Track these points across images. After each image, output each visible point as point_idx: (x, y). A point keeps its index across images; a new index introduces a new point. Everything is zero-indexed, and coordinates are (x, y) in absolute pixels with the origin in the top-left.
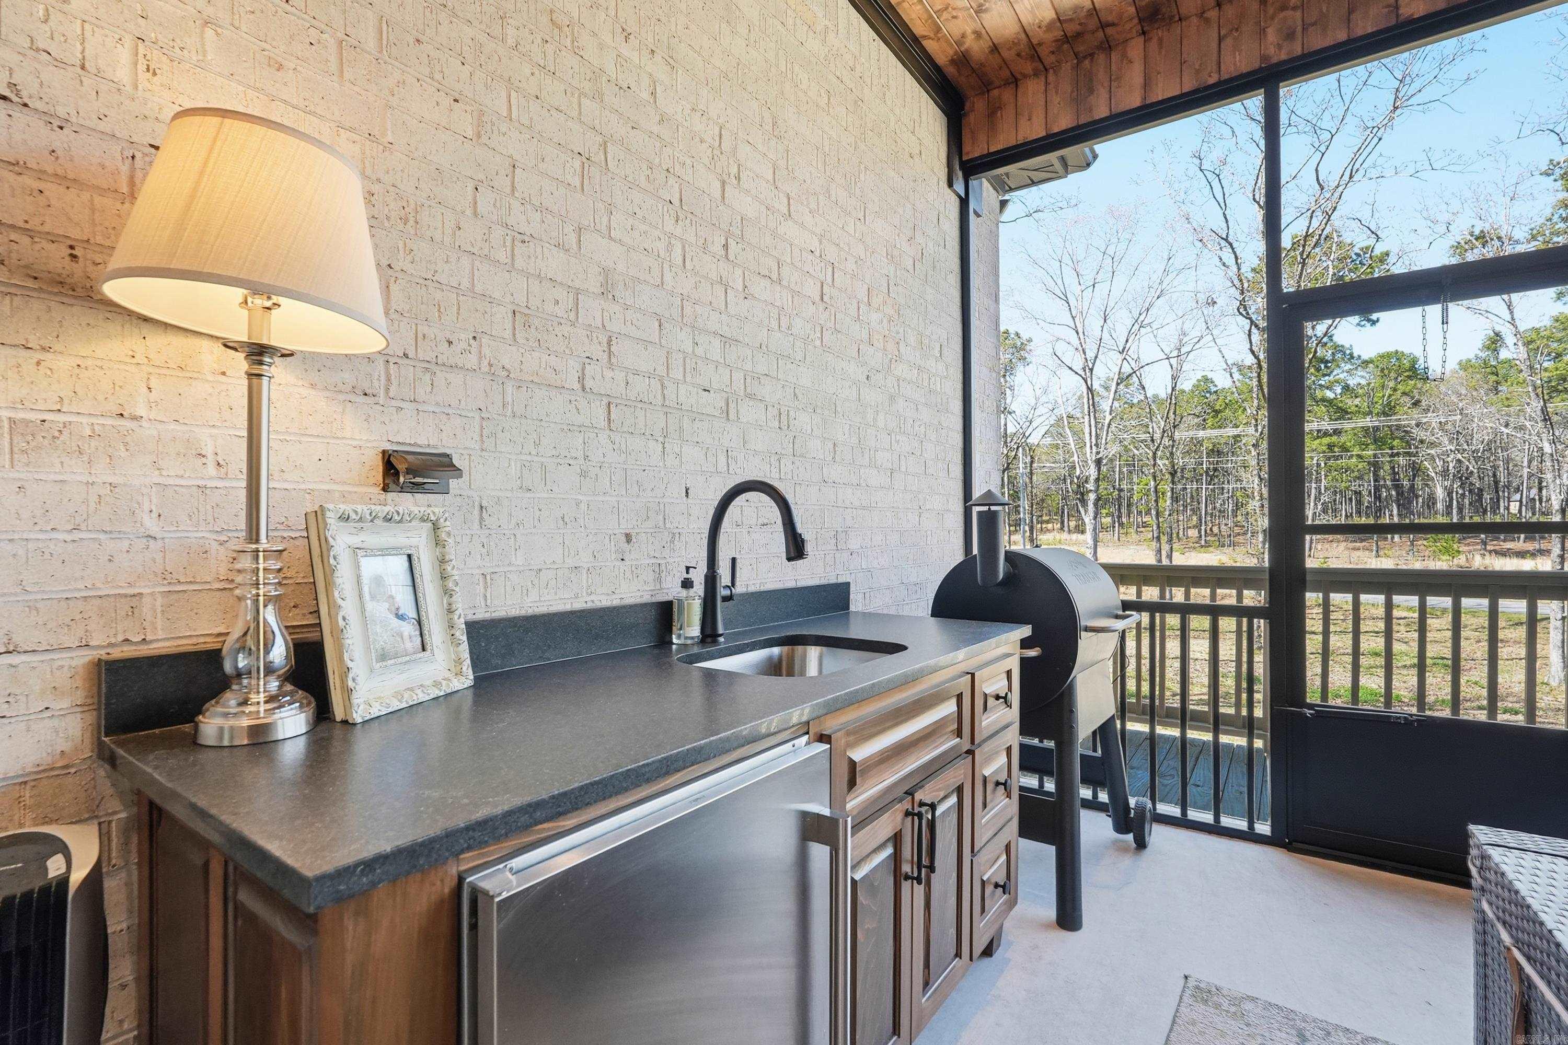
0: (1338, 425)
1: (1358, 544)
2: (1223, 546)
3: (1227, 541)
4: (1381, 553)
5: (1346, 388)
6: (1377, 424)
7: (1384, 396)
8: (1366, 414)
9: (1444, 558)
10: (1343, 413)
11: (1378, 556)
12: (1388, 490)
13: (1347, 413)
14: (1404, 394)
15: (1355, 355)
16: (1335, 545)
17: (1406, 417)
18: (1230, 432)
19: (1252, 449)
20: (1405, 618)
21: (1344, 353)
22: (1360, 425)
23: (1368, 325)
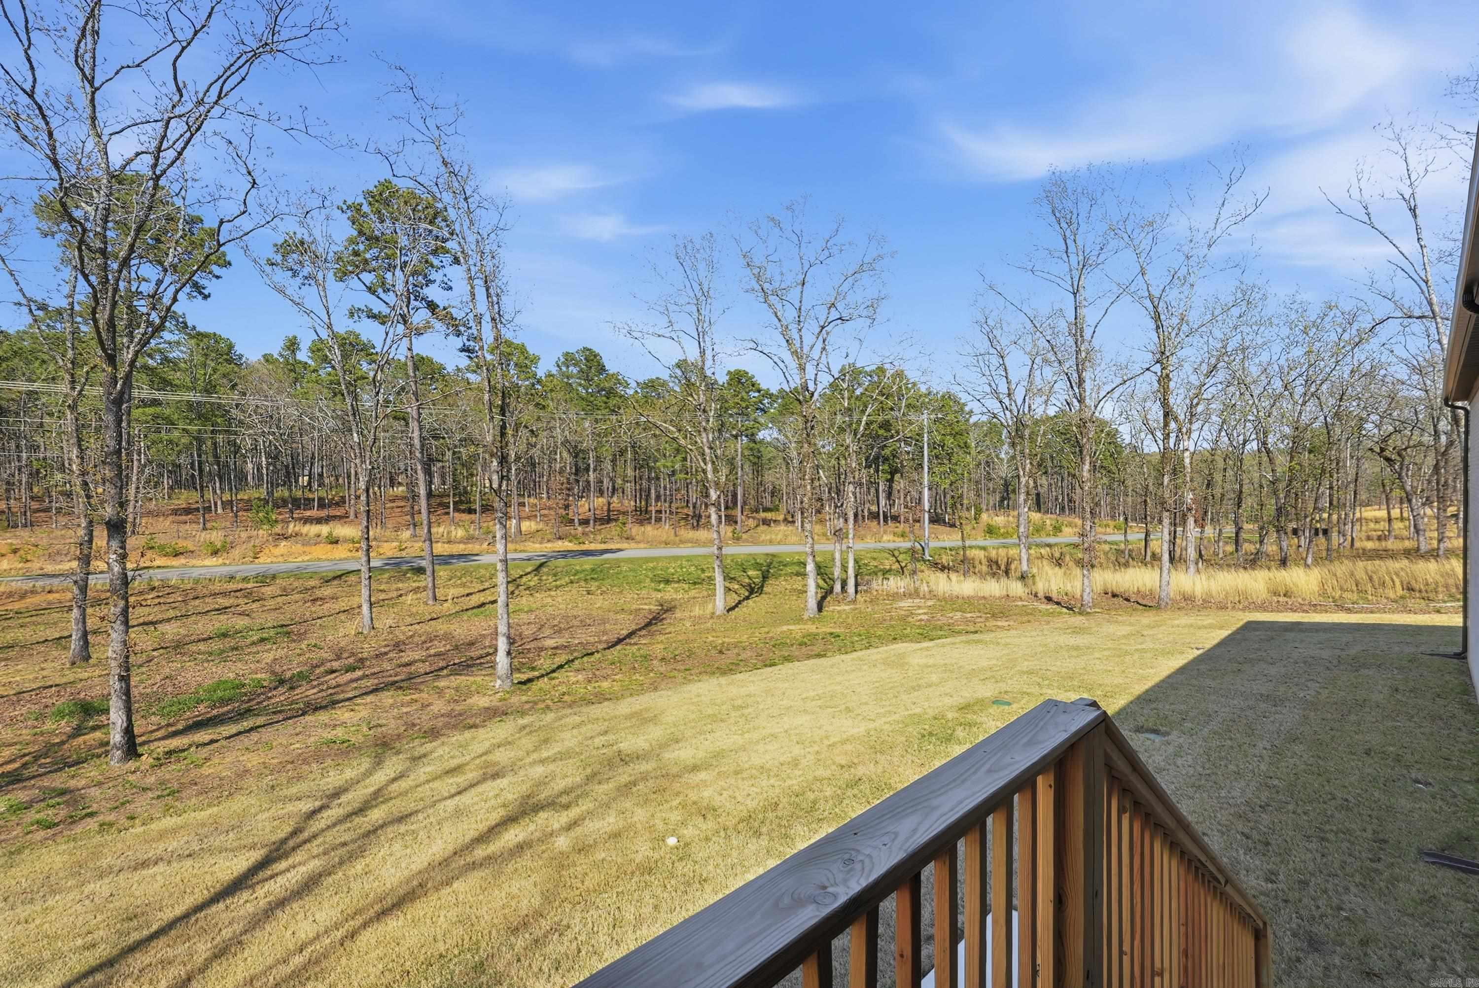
0: (157, 395)
1: (184, 518)
2: (16, 526)
3: (21, 520)
4: (208, 525)
5: (166, 360)
6: (200, 399)
7: (205, 374)
8: (189, 389)
9: (265, 527)
10: (165, 384)
11: (205, 529)
12: (211, 465)
13: (171, 385)
14: (224, 376)
15: (190, 324)
16: (161, 519)
17: (227, 398)
18: (22, 386)
19: (68, 412)
20: (241, 590)
21: (177, 321)
22: (185, 398)
23: (200, 297)
